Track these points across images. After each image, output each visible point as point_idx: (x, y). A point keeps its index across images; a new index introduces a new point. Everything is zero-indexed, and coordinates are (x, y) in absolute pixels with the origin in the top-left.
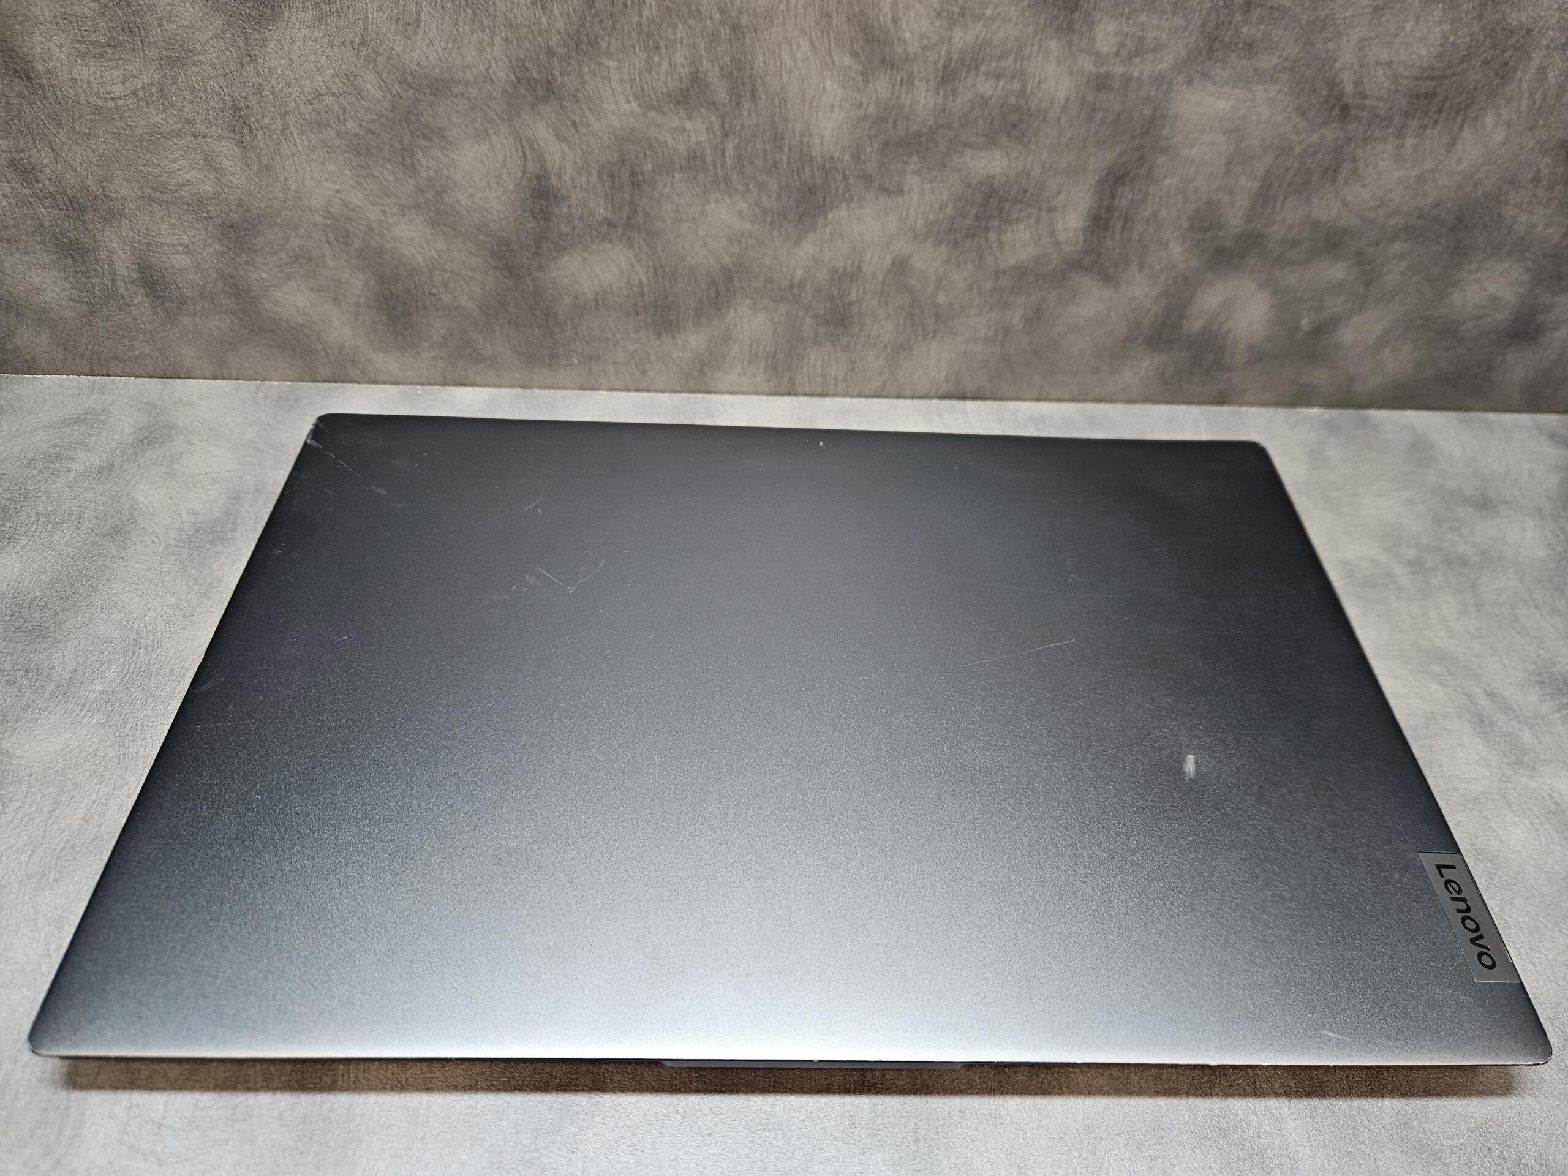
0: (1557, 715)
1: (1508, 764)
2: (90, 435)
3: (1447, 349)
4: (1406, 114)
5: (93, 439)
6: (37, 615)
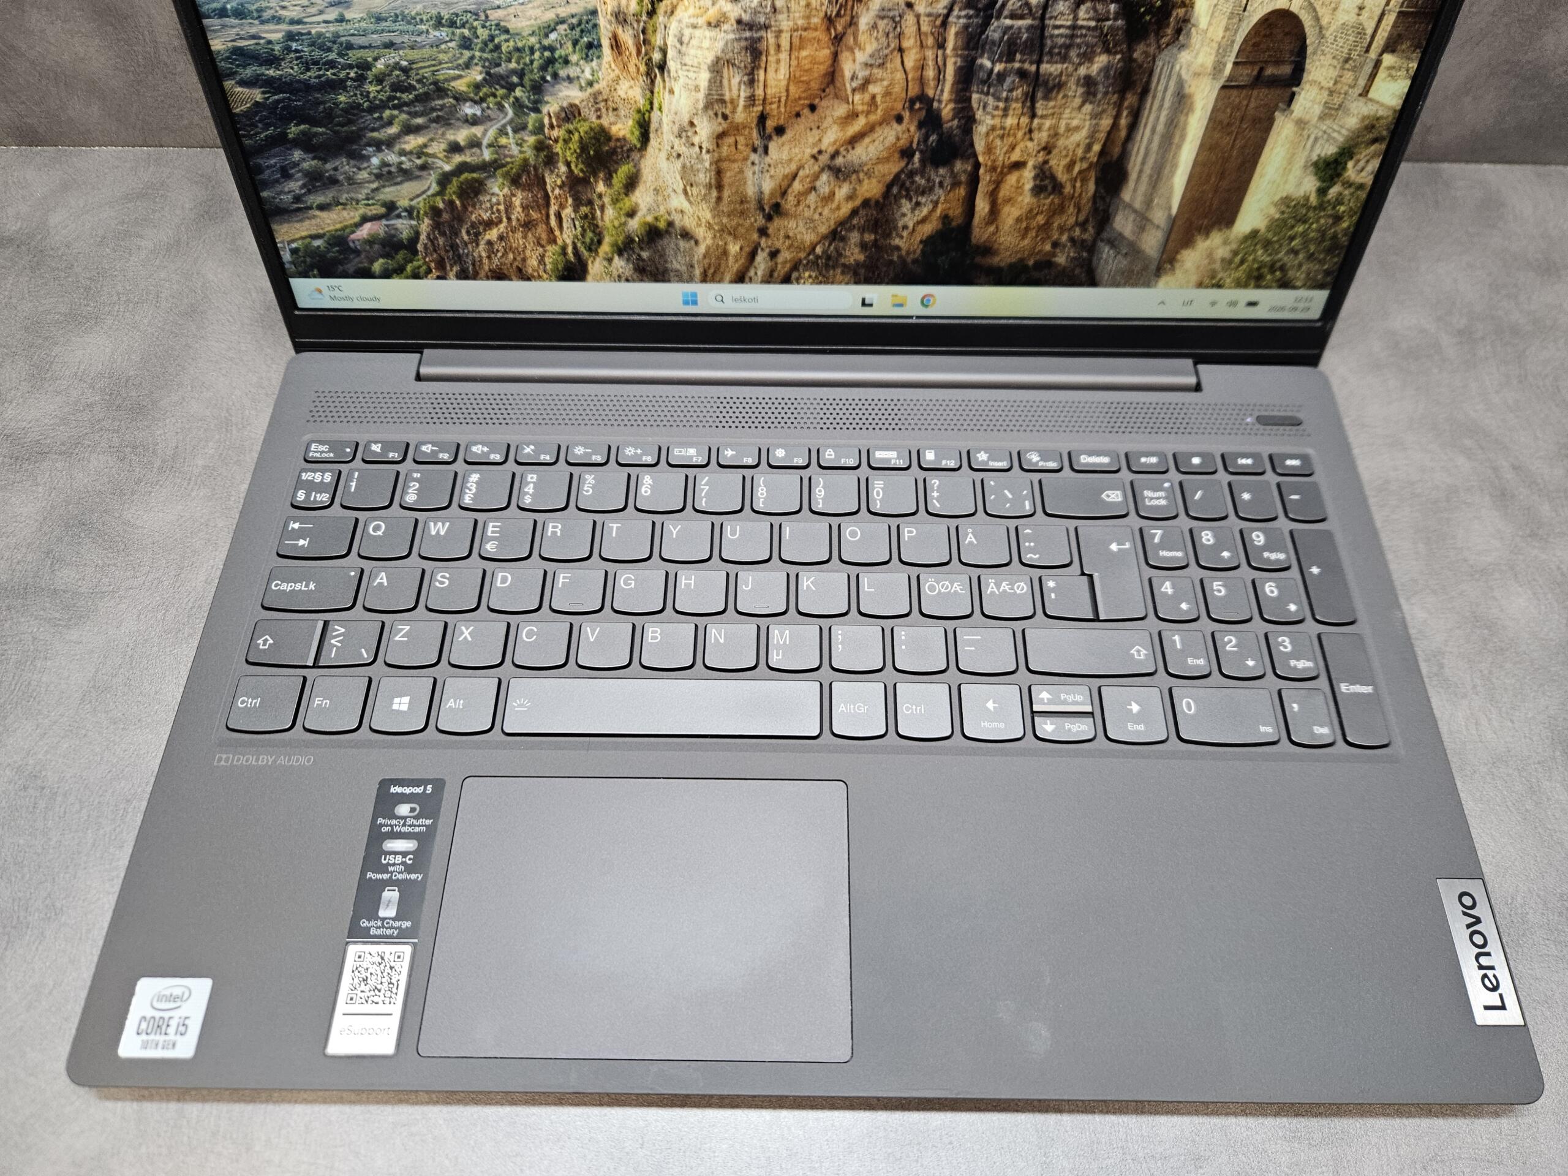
1: (1522, 537)
2: (154, 211)
5: (157, 215)
6: (134, 394)
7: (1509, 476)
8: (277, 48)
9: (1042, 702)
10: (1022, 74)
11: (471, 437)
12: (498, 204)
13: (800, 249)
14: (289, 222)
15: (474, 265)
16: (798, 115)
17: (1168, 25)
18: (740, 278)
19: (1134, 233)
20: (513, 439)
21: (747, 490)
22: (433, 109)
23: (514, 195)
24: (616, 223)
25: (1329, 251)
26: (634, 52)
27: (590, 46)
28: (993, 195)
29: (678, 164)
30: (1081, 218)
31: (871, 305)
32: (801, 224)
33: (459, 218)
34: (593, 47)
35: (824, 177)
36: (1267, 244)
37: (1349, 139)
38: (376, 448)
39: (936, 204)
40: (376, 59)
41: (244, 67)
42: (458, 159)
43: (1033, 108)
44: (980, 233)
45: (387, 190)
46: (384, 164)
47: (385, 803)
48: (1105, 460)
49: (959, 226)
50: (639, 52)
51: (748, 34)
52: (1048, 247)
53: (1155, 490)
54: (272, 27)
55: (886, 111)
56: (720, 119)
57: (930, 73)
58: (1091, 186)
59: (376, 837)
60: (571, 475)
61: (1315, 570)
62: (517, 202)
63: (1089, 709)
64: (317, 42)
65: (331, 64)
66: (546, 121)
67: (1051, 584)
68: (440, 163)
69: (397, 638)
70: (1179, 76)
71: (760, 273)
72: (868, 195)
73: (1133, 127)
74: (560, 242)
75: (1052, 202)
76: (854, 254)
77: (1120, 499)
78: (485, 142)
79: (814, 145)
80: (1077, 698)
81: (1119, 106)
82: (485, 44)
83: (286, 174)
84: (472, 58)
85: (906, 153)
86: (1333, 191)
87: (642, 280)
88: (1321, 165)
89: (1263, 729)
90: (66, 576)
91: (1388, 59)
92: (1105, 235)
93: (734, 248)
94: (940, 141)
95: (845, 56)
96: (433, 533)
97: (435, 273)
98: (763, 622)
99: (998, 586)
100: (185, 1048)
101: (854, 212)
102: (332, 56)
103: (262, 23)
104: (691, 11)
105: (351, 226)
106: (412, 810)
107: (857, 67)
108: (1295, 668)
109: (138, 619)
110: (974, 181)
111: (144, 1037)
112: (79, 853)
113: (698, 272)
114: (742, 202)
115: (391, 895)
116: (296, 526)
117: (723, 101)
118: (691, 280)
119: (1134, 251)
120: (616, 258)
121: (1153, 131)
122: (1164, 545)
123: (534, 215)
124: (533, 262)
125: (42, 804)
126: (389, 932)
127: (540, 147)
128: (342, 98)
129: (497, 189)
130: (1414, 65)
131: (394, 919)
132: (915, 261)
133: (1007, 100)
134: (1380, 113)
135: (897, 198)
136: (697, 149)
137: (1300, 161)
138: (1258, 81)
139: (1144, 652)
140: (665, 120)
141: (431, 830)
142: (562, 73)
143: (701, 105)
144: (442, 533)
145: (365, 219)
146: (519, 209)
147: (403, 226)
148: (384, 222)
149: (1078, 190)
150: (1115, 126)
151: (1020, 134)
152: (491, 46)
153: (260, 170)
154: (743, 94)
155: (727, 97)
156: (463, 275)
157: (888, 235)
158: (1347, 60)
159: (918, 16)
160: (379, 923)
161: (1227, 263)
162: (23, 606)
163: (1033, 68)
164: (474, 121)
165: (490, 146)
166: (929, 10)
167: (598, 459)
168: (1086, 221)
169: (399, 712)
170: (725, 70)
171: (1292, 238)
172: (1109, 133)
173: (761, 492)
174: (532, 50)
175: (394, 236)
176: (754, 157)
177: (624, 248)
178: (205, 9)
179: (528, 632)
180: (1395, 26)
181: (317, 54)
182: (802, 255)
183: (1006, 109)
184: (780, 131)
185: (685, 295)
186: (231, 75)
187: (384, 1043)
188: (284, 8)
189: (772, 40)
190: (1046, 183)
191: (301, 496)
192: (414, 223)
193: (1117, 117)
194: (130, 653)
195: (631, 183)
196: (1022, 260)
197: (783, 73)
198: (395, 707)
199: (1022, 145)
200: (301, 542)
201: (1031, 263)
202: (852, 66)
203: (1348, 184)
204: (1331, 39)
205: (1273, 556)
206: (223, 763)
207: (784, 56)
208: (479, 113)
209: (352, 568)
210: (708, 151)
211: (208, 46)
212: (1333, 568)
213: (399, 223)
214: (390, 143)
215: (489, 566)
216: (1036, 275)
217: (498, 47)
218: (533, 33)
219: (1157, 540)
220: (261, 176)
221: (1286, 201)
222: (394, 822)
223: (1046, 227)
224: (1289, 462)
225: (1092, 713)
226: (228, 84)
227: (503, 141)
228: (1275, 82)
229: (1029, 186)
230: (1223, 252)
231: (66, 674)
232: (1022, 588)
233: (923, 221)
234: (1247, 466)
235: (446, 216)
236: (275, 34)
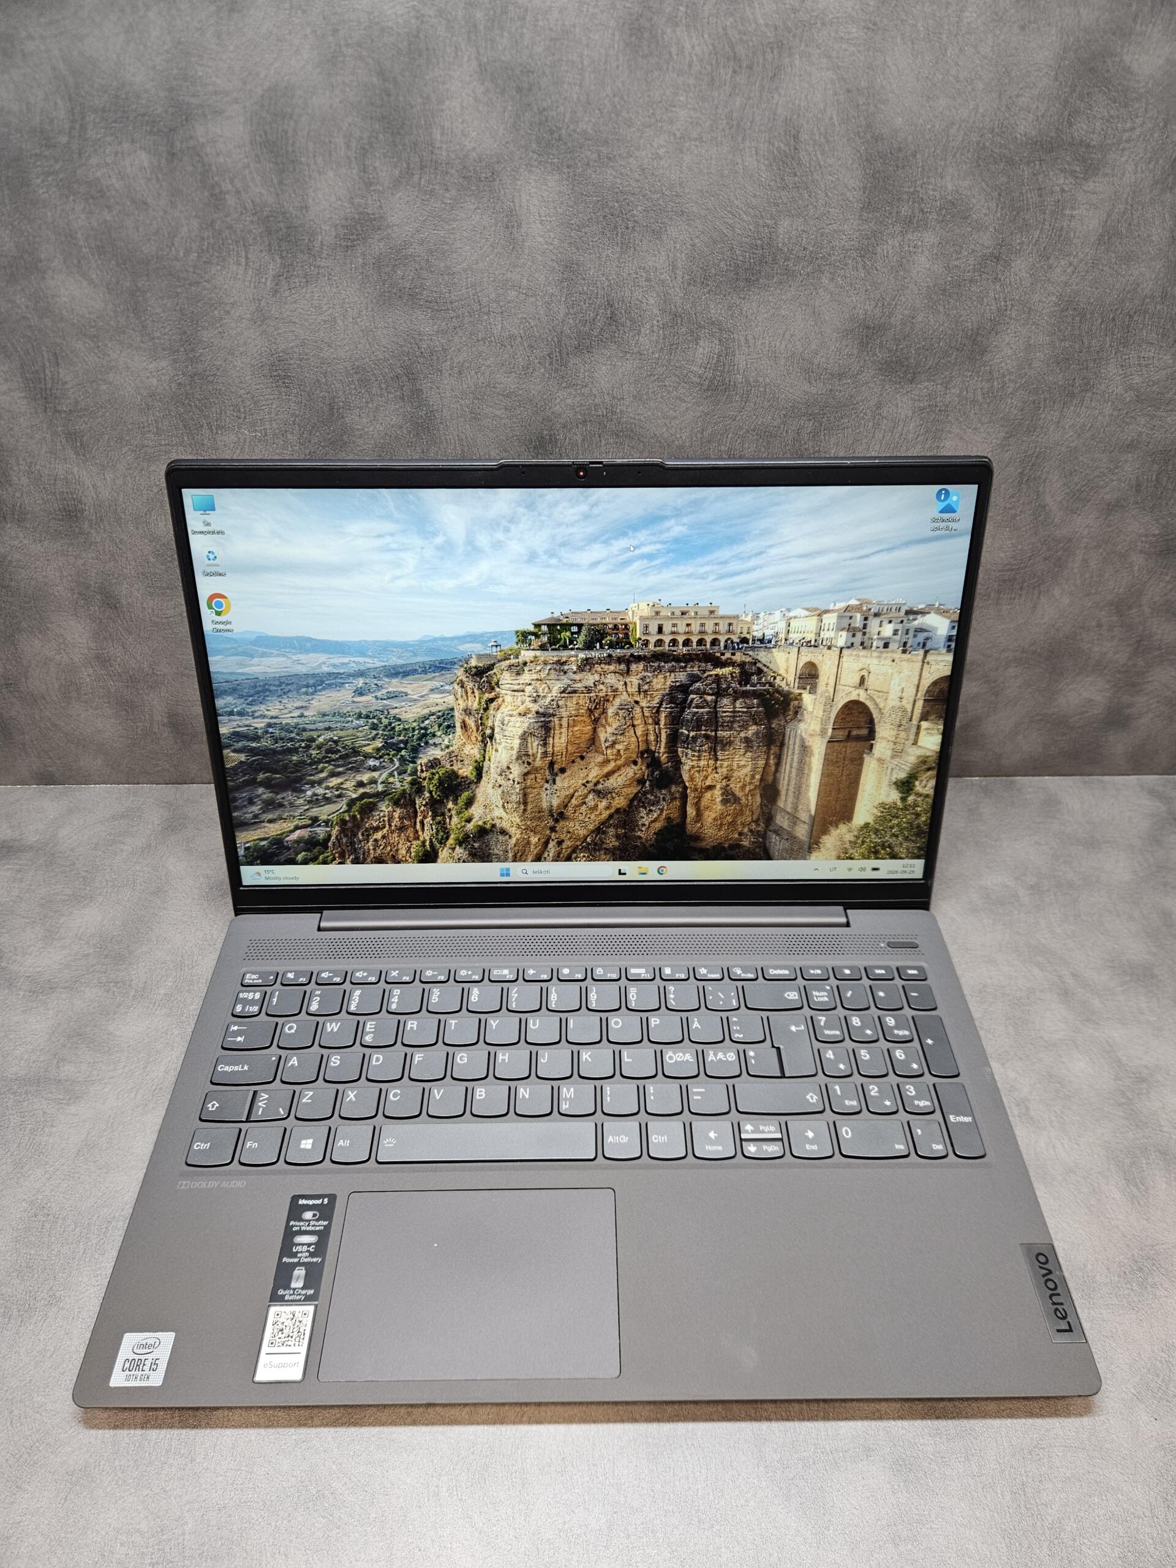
0: (1120, 989)
1: (1080, 1021)
2: (133, 826)
3: (1064, 734)
4: (999, 592)
5: (135, 829)
6: (116, 947)
7: (1070, 981)
8: (260, 731)
9: (747, 1132)
10: (707, 737)
11: (355, 967)
12: (384, 816)
13: (577, 839)
14: (247, 830)
15: (364, 854)
16: (573, 762)
17: (789, 710)
18: (538, 858)
19: (789, 826)
20: (384, 967)
21: (544, 995)
22: (350, 763)
23: (394, 811)
24: (459, 826)
25: (917, 835)
26: (475, 730)
27: (448, 727)
28: (697, 805)
29: (500, 791)
30: (755, 818)
31: (625, 874)
32: (577, 824)
33: (357, 825)
34: (451, 728)
35: (591, 796)
36: (876, 831)
37: (913, 769)
38: (291, 976)
39: (662, 810)
40: (319, 736)
41: (238, 742)
42: (361, 790)
43: (716, 755)
44: (691, 828)
45: (314, 810)
46: (315, 795)
47: (295, 1211)
48: (787, 972)
49: (678, 824)
50: (478, 730)
51: (543, 719)
52: (736, 836)
53: (819, 991)
54: (259, 720)
55: (626, 758)
56: (526, 765)
57: (652, 738)
58: (758, 799)
59: (289, 1235)
60: (424, 990)
61: (930, 1042)
62: (396, 815)
63: (779, 1136)
64: (286, 729)
65: (291, 740)
66: (419, 768)
67: (752, 1054)
68: (350, 793)
69: (304, 1101)
70: (801, 736)
71: (551, 855)
72: (619, 806)
73: (778, 764)
74: (421, 839)
75: (735, 809)
76: (612, 842)
77: (797, 998)
78: (380, 781)
79: (584, 778)
80: (770, 1129)
81: (768, 753)
82: (386, 727)
83: (251, 802)
84: (377, 734)
85: (641, 782)
86: (911, 799)
87: (473, 862)
88: (899, 784)
89: (897, 1147)
90: (68, 1070)
91: (924, 724)
92: (771, 828)
93: (534, 840)
94: (661, 774)
95: (600, 730)
96: (329, 1030)
97: (338, 860)
98: (555, 1084)
99: (715, 1055)
100: (156, 1379)
101: (611, 816)
102: (293, 735)
103: (254, 718)
104: (509, 708)
105: (287, 832)
106: (314, 1215)
107: (608, 735)
108: (918, 1106)
109: (118, 1098)
110: (684, 797)
111: (127, 1372)
112: (74, 1259)
113: (510, 855)
114: (539, 812)
115: (299, 1272)
116: (236, 1028)
117: (528, 755)
118: (506, 860)
119: (792, 838)
120: (458, 847)
121: (791, 767)
122: (828, 1026)
123: (406, 822)
124: (403, 852)
125: (47, 1226)
126: (298, 1298)
127: (413, 783)
128: (295, 758)
129: (385, 807)
130: (942, 727)
131: (302, 1288)
132: (652, 845)
133: (699, 751)
134: (928, 754)
135: (637, 807)
136: (511, 782)
137: (885, 782)
138: (849, 738)
139: (815, 1097)
140: (492, 766)
141: (327, 1228)
142: (431, 742)
143: (514, 757)
144: (335, 1030)
145: (297, 828)
146: (397, 819)
147: (321, 832)
148: (309, 829)
149: (750, 801)
150: (767, 764)
151: (710, 770)
152: (389, 728)
153: (235, 800)
154: (540, 751)
155: (530, 753)
156: (356, 861)
157: (633, 830)
158: (900, 726)
159: (642, 708)
160: (292, 1292)
161: (853, 843)
162: (37, 1091)
163: (713, 734)
164: (374, 769)
165: (382, 783)
166: (648, 705)
167: (442, 978)
168: (758, 820)
169: (305, 1150)
170: (529, 738)
171: (892, 828)
172: (764, 768)
173: (553, 997)
174: (414, 729)
175: (314, 838)
176: (546, 785)
177: (462, 842)
178: (220, 712)
179: (394, 1094)
180: (924, 707)
181: (283, 734)
182: (579, 843)
183: (699, 756)
184: (563, 770)
185: (502, 870)
186: (228, 746)
187: (295, 1373)
188: (268, 710)
189: (557, 722)
190: (729, 797)
191: (239, 1008)
192: (328, 829)
193: (768, 759)
194: (111, 1121)
195: (470, 802)
196: (720, 844)
197: (564, 739)
198: (302, 1146)
199: (711, 776)
200: (239, 1039)
201: (726, 846)
202: (603, 735)
203: (919, 795)
204: (888, 714)
205: (901, 1033)
206: (183, 1187)
207: (564, 730)
208: (378, 764)
209: (275, 1055)
210: (518, 783)
211: (218, 731)
212: (943, 1039)
213: (318, 830)
214: (320, 782)
215: (368, 1051)
216: (730, 852)
217: (393, 728)
218: (415, 721)
219: (822, 1024)
220: (235, 804)
221: (882, 805)
222: (302, 1223)
223: (733, 823)
224: (910, 972)
225: (781, 1140)
226: (225, 752)
227: (391, 780)
228: (858, 738)
229: (719, 799)
230: (849, 837)
231: (66, 1136)
232: (732, 1057)
233: (654, 821)
234: (882, 974)
235: (350, 825)
236: (260, 724)
